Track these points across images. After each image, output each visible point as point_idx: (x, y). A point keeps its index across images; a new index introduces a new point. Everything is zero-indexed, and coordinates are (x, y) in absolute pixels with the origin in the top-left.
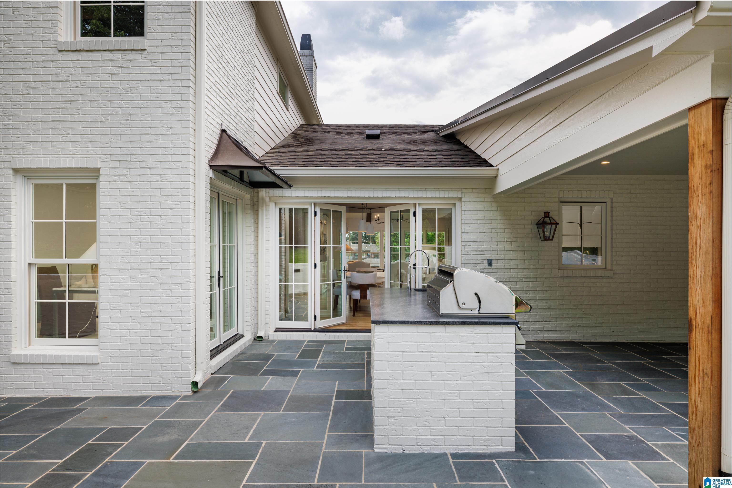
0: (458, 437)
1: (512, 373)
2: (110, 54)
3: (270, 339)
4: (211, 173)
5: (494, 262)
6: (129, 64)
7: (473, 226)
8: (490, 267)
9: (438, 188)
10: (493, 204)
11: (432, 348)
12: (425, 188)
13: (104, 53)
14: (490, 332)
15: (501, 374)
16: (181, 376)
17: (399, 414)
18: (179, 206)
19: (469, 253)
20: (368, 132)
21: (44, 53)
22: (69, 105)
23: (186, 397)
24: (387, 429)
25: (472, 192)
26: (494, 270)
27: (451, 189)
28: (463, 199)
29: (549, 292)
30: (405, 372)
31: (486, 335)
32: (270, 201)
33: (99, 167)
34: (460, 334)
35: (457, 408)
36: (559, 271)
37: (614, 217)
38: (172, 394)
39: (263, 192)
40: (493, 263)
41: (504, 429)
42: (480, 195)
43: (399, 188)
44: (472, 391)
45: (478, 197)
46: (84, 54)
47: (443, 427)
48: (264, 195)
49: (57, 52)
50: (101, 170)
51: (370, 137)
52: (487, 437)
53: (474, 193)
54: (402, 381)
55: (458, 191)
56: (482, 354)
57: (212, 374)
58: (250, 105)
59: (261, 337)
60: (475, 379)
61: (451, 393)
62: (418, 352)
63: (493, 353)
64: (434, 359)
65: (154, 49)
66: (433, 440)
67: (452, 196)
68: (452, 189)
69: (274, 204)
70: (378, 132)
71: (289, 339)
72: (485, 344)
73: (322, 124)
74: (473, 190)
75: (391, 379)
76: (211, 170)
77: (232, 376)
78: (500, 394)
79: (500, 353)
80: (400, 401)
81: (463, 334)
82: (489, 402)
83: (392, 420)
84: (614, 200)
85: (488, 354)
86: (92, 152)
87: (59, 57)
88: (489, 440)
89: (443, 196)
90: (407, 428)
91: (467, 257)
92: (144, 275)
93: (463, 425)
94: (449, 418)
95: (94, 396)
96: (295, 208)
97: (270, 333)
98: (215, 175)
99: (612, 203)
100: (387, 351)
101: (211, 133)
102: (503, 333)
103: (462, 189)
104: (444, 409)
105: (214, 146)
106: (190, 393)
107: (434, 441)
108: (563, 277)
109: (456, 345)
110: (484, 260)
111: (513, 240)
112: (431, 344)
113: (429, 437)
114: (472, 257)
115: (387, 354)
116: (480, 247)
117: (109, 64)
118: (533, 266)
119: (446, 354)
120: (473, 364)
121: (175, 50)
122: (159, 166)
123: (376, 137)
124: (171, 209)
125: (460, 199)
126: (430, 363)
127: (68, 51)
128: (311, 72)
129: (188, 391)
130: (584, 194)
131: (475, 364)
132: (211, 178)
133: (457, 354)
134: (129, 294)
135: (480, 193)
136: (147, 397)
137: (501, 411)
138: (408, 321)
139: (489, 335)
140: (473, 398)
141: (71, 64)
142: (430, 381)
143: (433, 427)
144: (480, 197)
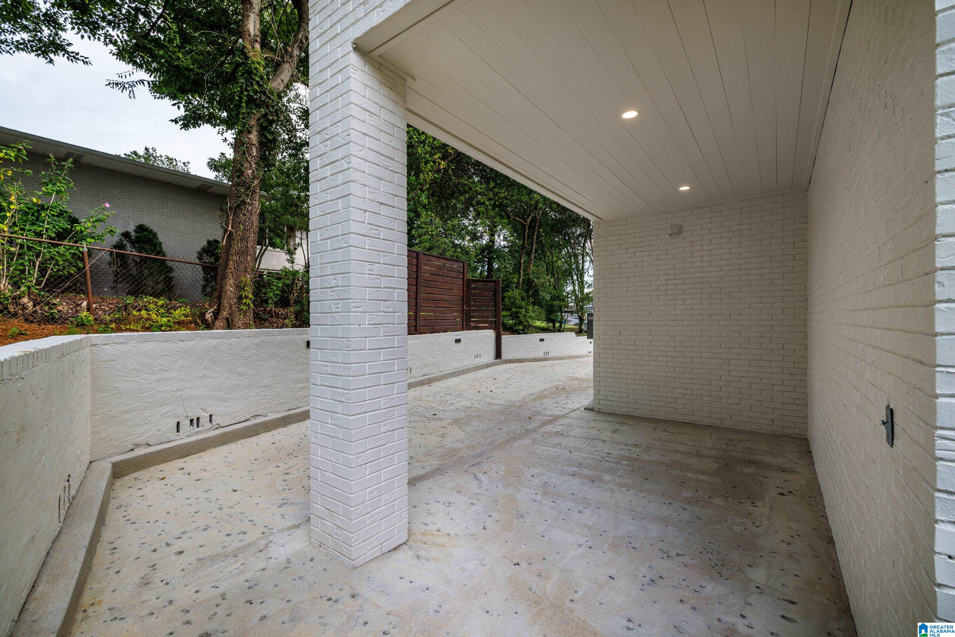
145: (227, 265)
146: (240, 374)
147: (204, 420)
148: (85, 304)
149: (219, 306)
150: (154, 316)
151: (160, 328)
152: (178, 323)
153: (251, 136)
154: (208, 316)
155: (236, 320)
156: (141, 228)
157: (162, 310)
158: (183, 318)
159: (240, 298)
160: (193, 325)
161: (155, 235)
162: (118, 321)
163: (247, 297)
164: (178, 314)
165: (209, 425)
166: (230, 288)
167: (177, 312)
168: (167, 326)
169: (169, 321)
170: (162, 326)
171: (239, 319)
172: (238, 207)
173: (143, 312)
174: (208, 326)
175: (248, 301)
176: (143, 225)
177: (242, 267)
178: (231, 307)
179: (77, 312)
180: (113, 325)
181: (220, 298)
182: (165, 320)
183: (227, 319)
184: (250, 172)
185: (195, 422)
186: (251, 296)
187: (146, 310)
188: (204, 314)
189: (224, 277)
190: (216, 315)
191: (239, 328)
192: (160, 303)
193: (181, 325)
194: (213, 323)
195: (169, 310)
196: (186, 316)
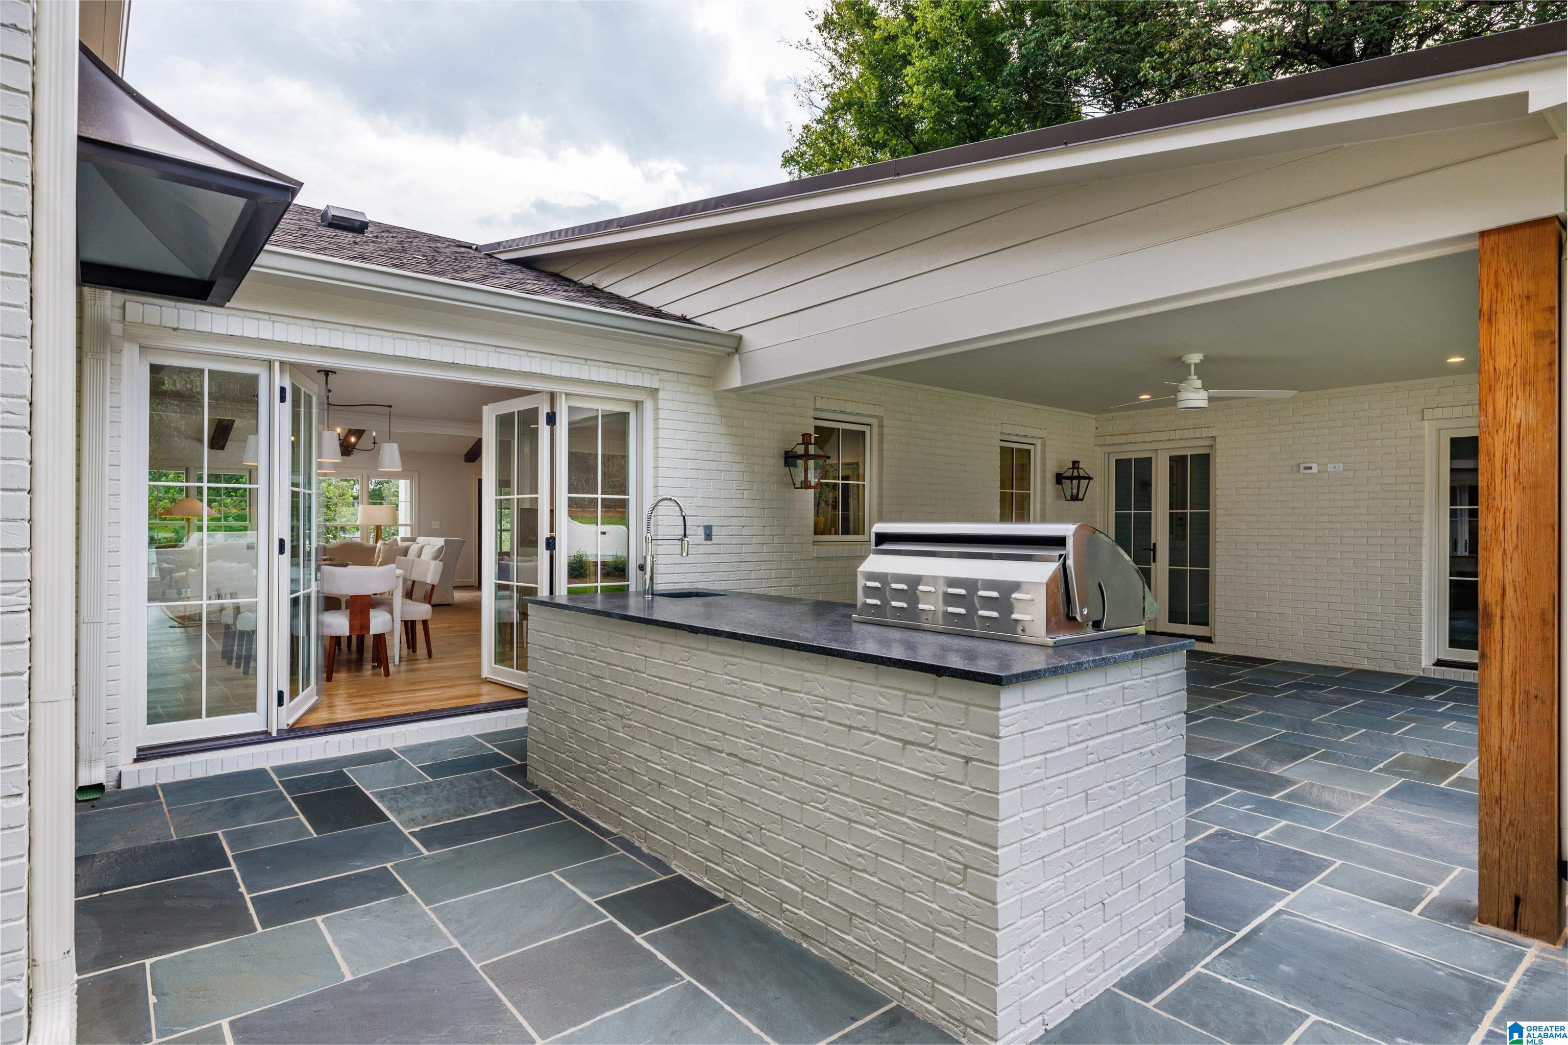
3: (125, 786)
5: (715, 531)
7: (678, 454)
8: (709, 542)
9: (614, 363)
10: (714, 410)
12: (586, 360)
25: (678, 381)
26: (714, 549)
27: (637, 369)
28: (661, 394)
29: (799, 588)
32: (124, 337)
36: (815, 547)
37: (885, 452)
39: (105, 305)
40: (713, 533)
42: (692, 389)
43: (527, 351)
45: (688, 393)
53: (680, 383)
55: (653, 375)
59: (100, 787)
67: (641, 384)
68: (640, 369)
69: (137, 349)
71: (198, 774)
74: (680, 375)
84: (885, 422)
89: (624, 382)
94: (1109, 898)
96: (210, 371)
97: (124, 769)
99: (881, 426)
103: (660, 372)
108: (818, 559)
110: (698, 526)
111: (747, 487)
116: (691, 500)
118: (776, 540)
125: (654, 392)
130: (849, 408)
135: (692, 384)
144: (691, 393)
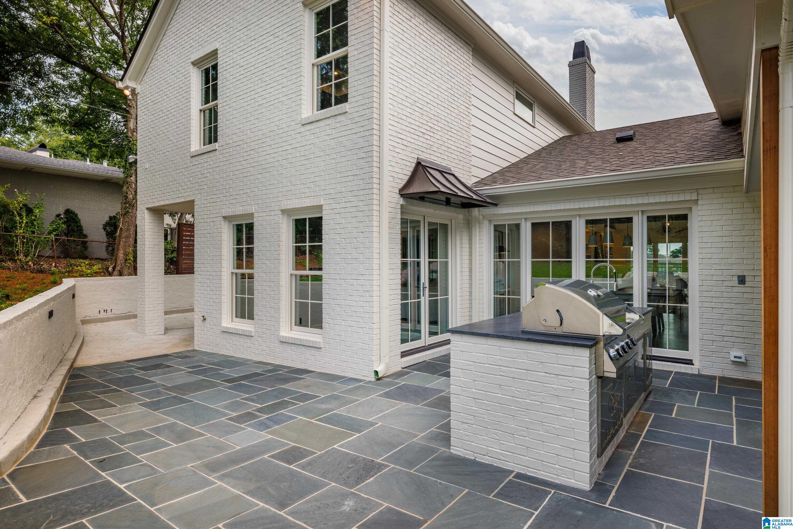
0: (527, 458)
1: (586, 402)
2: (328, 120)
4: (401, 201)
6: (338, 125)
7: (715, 234)
11: (500, 361)
12: (647, 193)
13: (325, 120)
14: (560, 353)
15: (573, 401)
16: (368, 365)
17: (472, 422)
18: (367, 230)
19: (709, 268)
20: (619, 135)
21: (296, 128)
22: (307, 162)
23: (370, 382)
24: (461, 433)
26: (749, 290)
27: (682, 191)
28: (700, 202)
30: (476, 382)
31: (555, 355)
32: (484, 219)
33: (322, 204)
34: (529, 351)
35: (526, 428)
38: (362, 378)
39: (476, 212)
40: (746, 280)
41: (576, 462)
43: (614, 196)
44: (541, 413)
45: (722, 198)
46: (314, 124)
47: (511, 444)
48: (477, 214)
49: (301, 126)
50: (323, 206)
51: (620, 140)
52: (557, 466)
53: (715, 193)
54: (474, 390)
55: (693, 193)
56: (551, 375)
57: (402, 368)
58: (462, 133)
60: (544, 401)
61: (519, 410)
62: (488, 364)
63: (564, 376)
64: (503, 374)
65: (353, 110)
66: (501, 454)
68: (684, 191)
69: (487, 222)
70: (631, 133)
72: (555, 365)
73: (594, 131)
75: (464, 386)
76: (402, 198)
77: (416, 372)
78: (571, 422)
79: (572, 377)
80: (472, 409)
81: (530, 351)
82: (559, 428)
83: (466, 426)
85: (558, 376)
86: (319, 194)
87: (303, 129)
88: (560, 469)
89: (671, 200)
90: (478, 437)
91: (705, 272)
92: (346, 284)
93: (531, 447)
94: (517, 436)
95: (319, 371)
98: (407, 202)
100: (460, 360)
101: (404, 167)
102: (575, 356)
103: (698, 190)
104: (513, 426)
105: (407, 178)
106: (373, 380)
107: (503, 456)
109: (524, 362)
110: (733, 276)
112: (500, 357)
113: (499, 451)
114: (713, 272)
115: (461, 363)
116: (726, 260)
117: (328, 127)
119: (514, 369)
120: (541, 384)
121: (365, 107)
122: (355, 200)
123: (629, 139)
124: (362, 232)
125: (696, 202)
126: (499, 377)
127: (307, 124)
128: (584, 79)
129: (372, 378)
131: (544, 385)
132: (402, 205)
133: (525, 371)
134: (338, 298)
136: (346, 377)
137: (573, 441)
138: (477, 333)
139: (559, 355)
140: (542, 421)
141: (308, 133)
142: (500, 395)
143: (503, 442)
144: (725, 198)
145: (119, 244)
146: (123, 294)
147: (108, 311)
148: (54, 264)
149: (115, 264)
150: (84, 270)
151: (87, 275)
152: (96, 273)
153: (132, 178)
154: (110, 269)
155: (124, 271)
156: (68, 212)
157: (88, 267)
158: (98, 270)
159: (126, 260)
160: (103, 274)
161: (76, 215)
162: (69, 272)
163: (129, 259)
164: (95, 268)
165: (110, 313)
166: (121, 255)
167: (95, 267)
168: (90, 274)
169: (91, 272)
170: (88, 274)
171: (126, 271)
172: (125, 214)
173: (79, 268)
174: (110, 274)
175: (130, 261)
176: (69, 209)
177: (127, 244)
178: (122, 264)
179: (50, 268)
180: (67, 274)
181: (116, 259)
182: (89, 271)
183: (120, 271)
184: (131, 196)
185: (105, 311)
186: (132, 259)
187: (80, 266)
188: (108, 268)
189: (118, 249)
190: (114, 268)
191: (126, 275)
192: (87, 263)
193: (96, 274)
194: (113, 273)
195: (91, 265)
196: (99, 269)
